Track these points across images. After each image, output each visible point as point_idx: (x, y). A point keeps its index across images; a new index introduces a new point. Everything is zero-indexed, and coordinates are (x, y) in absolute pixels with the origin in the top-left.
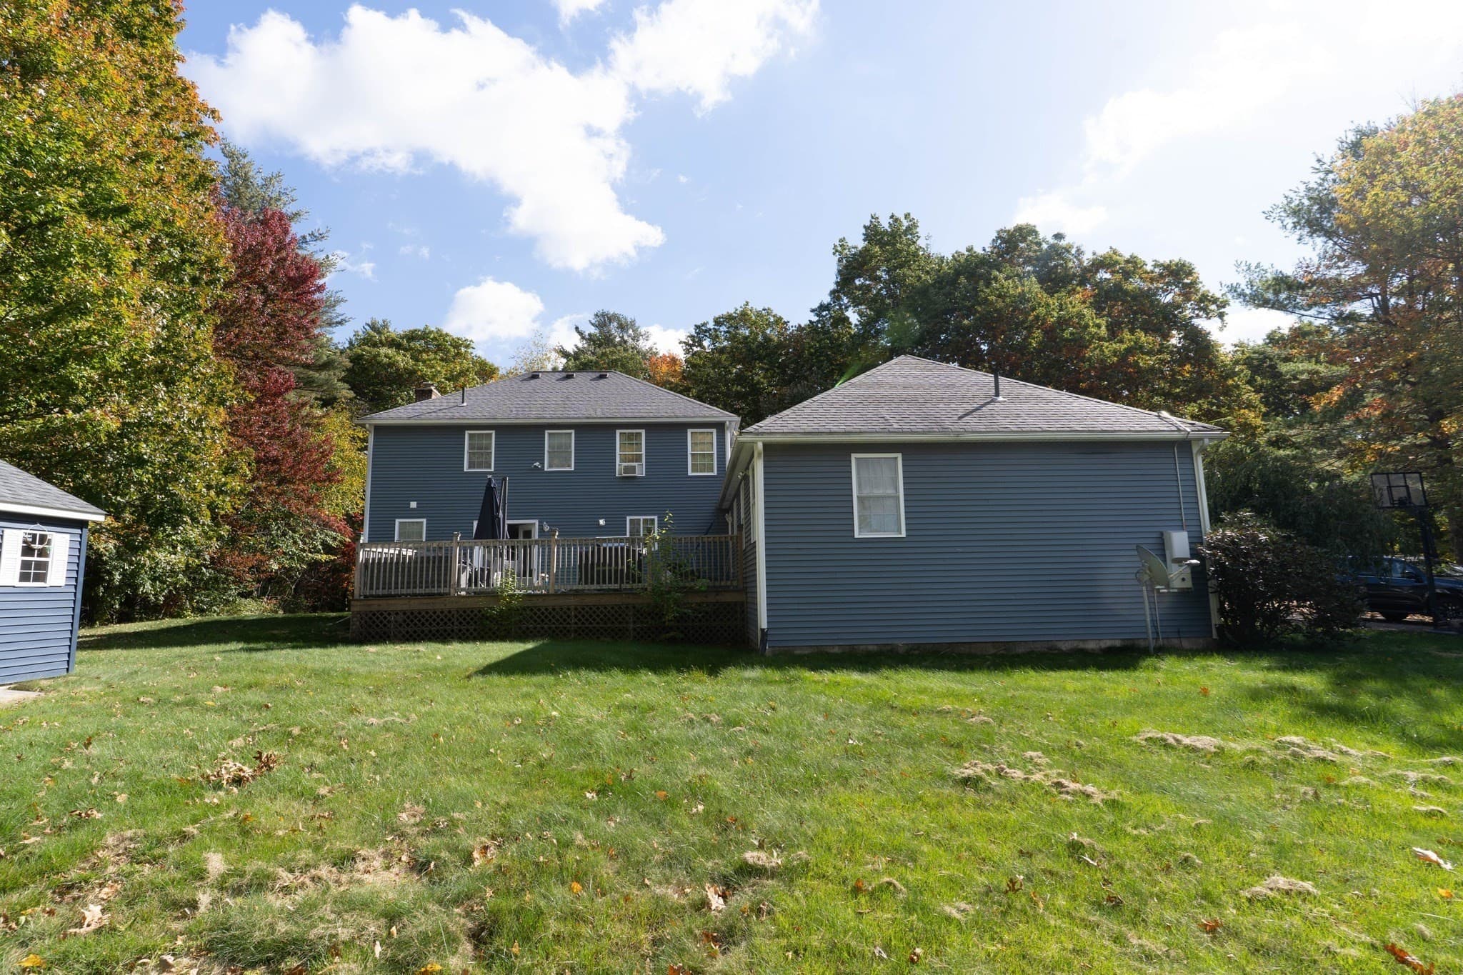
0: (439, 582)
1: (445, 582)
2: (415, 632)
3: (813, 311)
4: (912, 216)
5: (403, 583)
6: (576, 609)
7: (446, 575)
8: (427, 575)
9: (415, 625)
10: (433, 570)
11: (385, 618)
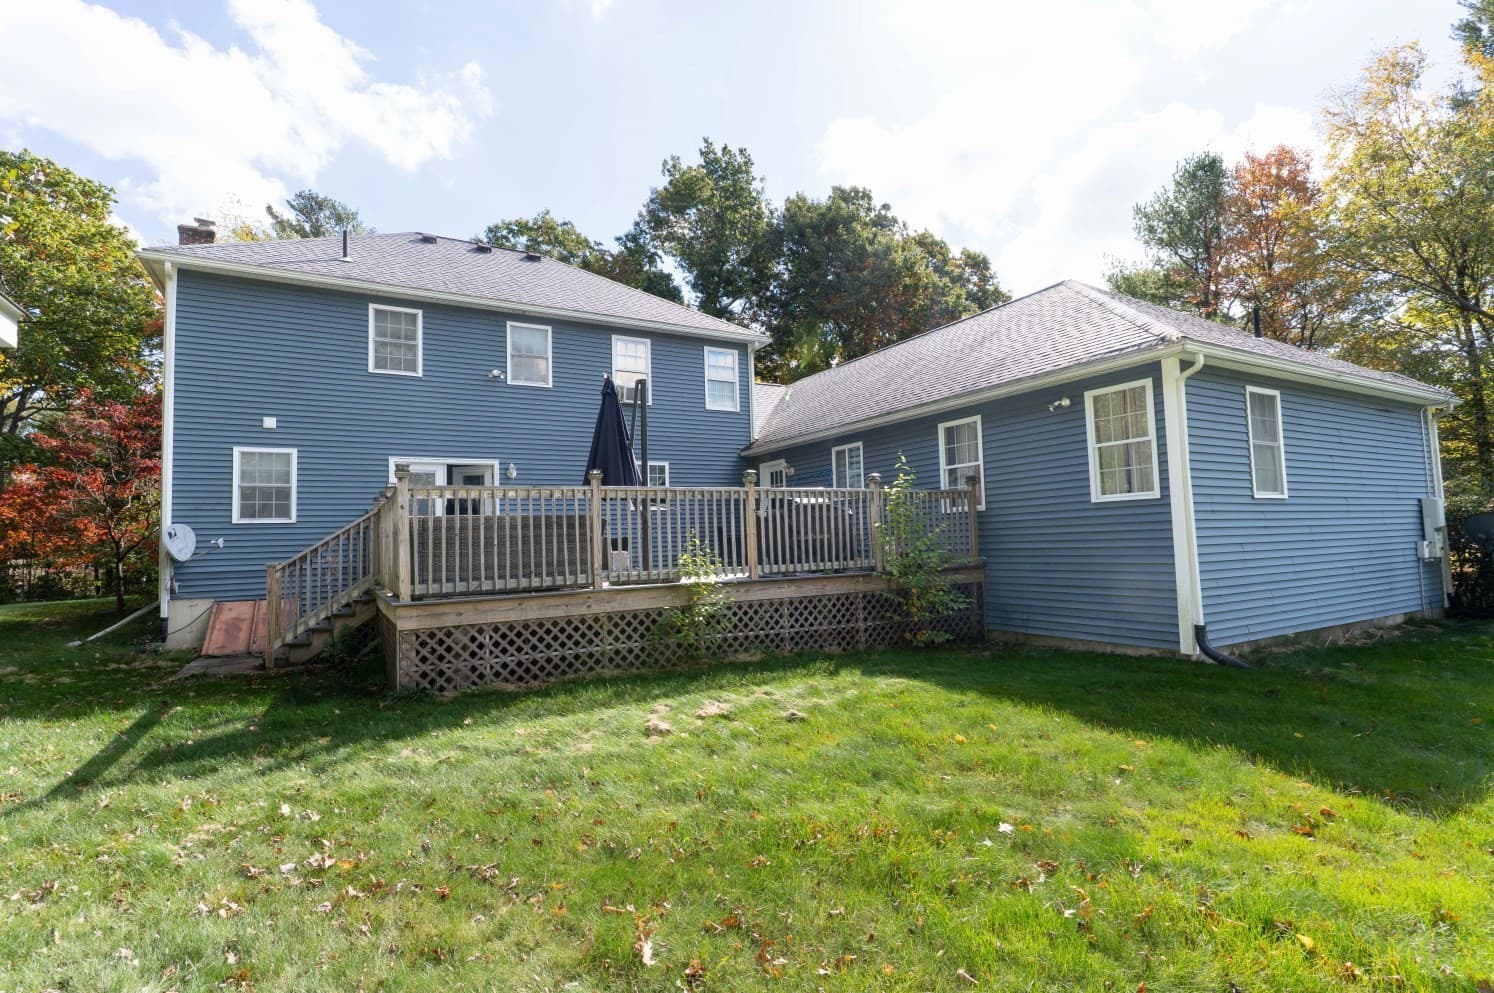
0: (572, 563)
1: (584, 562)
2: (535, 662)
3: (618, 239)
4: (748, 152)
5: (502, 567)
6: (791, 603)
7: (583, 550)
8: (549, 551)
9: (534, 648)
10: (560, 542)
11: (473, 639)
